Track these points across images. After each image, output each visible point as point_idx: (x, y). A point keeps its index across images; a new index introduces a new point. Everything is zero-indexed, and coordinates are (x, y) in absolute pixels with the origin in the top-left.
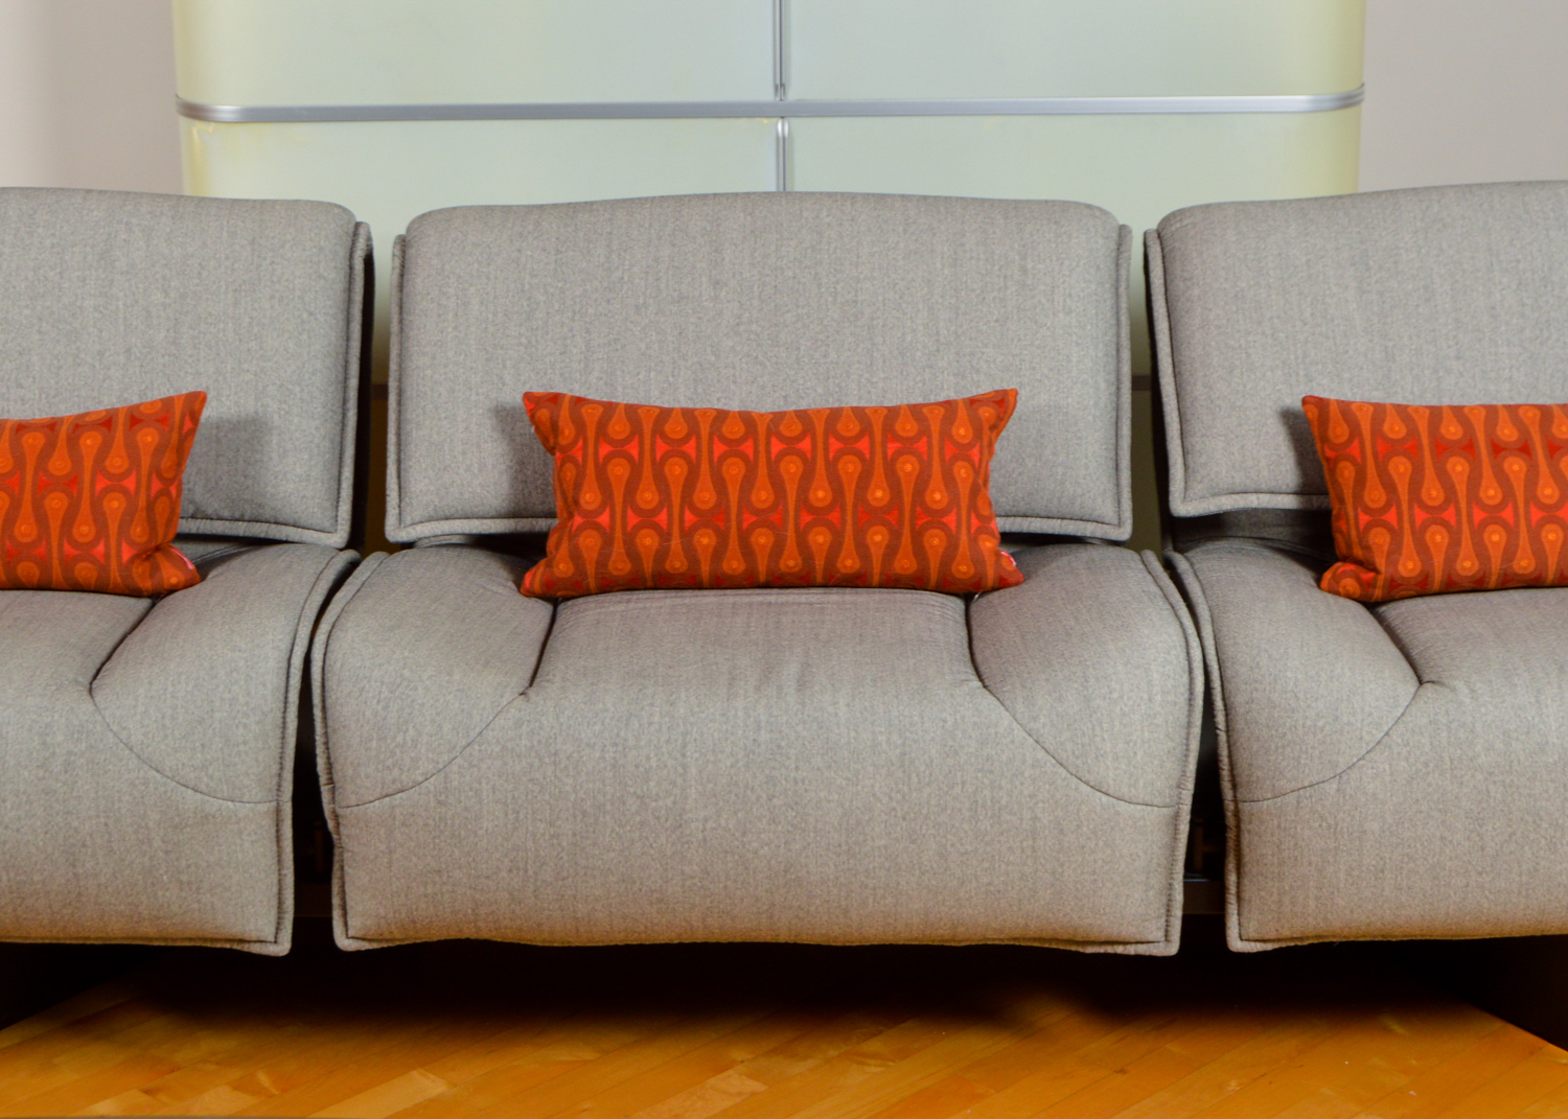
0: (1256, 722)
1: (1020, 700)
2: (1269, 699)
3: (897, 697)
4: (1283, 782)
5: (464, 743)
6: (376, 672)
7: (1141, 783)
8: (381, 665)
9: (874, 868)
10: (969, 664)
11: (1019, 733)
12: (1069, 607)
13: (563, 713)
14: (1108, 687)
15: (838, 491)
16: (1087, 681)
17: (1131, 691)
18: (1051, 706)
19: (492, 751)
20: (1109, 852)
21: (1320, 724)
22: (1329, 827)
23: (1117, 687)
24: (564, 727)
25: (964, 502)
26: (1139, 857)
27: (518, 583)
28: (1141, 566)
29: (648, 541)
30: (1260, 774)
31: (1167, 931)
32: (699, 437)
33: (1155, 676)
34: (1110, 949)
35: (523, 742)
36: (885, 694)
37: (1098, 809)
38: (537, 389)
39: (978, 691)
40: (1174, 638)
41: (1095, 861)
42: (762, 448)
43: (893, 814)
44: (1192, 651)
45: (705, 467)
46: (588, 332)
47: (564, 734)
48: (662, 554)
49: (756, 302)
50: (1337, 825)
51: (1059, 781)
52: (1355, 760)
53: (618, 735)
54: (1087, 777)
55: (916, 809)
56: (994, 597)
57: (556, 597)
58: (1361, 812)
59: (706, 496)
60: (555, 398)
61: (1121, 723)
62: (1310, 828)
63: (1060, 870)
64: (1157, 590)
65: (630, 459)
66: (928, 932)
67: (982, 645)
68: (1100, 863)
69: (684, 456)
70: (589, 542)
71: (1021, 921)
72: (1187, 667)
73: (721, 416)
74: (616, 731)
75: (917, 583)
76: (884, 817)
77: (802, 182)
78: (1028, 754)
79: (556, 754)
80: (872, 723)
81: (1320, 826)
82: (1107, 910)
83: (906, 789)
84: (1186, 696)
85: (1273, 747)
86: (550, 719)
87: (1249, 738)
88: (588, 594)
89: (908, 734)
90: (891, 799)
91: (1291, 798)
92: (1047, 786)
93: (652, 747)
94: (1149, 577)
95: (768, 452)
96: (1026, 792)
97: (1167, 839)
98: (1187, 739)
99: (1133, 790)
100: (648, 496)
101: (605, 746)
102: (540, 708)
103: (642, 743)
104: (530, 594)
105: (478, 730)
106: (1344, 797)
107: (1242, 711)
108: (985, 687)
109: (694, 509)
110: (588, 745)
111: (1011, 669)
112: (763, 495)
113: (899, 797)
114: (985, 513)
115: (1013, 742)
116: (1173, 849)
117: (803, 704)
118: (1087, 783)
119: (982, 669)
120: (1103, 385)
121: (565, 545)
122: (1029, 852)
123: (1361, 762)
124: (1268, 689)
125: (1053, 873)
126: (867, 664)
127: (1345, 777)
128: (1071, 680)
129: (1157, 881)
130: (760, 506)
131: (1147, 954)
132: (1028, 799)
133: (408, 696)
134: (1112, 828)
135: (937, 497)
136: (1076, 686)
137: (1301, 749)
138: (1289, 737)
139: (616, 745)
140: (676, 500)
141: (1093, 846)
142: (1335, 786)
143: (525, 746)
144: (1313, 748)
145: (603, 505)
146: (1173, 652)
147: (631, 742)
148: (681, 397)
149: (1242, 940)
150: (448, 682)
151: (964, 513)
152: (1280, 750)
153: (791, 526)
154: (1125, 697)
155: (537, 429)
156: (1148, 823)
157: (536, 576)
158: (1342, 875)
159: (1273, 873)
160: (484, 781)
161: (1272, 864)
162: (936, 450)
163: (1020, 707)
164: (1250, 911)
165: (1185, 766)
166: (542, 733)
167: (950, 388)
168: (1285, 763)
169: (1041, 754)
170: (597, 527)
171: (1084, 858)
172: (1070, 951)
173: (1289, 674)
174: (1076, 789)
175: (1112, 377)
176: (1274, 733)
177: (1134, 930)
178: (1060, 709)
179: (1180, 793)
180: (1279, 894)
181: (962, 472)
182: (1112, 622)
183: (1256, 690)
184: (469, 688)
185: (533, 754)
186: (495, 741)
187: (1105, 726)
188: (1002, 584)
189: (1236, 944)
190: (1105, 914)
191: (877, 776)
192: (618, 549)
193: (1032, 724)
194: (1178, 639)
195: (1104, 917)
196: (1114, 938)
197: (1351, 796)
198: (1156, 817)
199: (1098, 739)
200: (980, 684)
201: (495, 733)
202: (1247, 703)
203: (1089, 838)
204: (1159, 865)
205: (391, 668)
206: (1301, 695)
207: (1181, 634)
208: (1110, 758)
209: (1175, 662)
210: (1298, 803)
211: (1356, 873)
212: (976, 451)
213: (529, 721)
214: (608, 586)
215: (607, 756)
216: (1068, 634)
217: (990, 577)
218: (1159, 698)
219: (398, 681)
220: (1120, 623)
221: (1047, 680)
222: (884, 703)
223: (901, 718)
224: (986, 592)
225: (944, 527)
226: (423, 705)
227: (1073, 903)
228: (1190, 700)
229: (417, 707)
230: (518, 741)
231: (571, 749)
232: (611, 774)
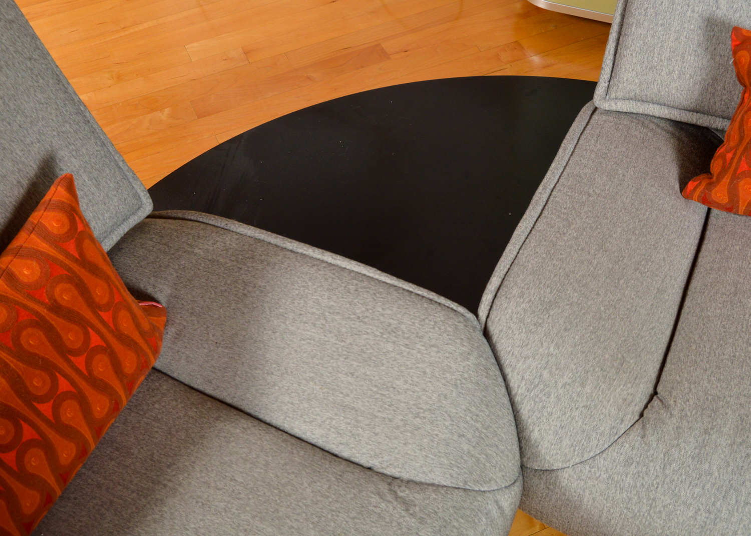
5: (578, 460)
6: (520, 364)
8: (527, 357)
13: (670, 464)
19: (600, 476)
24: (667, 480)
35: (628, 480)
47: (666, 486)
53: (714, 504)
74: (713, 500)
79: (654, 499)
86: (658, 467)
93: (742, 526)
101: (699, 510)
102: (651, 452)
103: (734, 520)
105: (592, 454)
110: (684, 503)
133: (541, 401)
139: (709, 512)
143: (629, 483)
147: (724, 515)
150: (578, 395)
160: (587, 491)
166: (646, 478)
184: (596, 406)
185: (634, 492)
186: (604, 469)
201: (606, 463)
205: (534, 365)
213: (638, 463)
215: (699, 518)
219: (537, 381)
226: (551, 414)
229: (546, 414)
230: (624, 477)
231: (669, 501)
232: (698, 531)
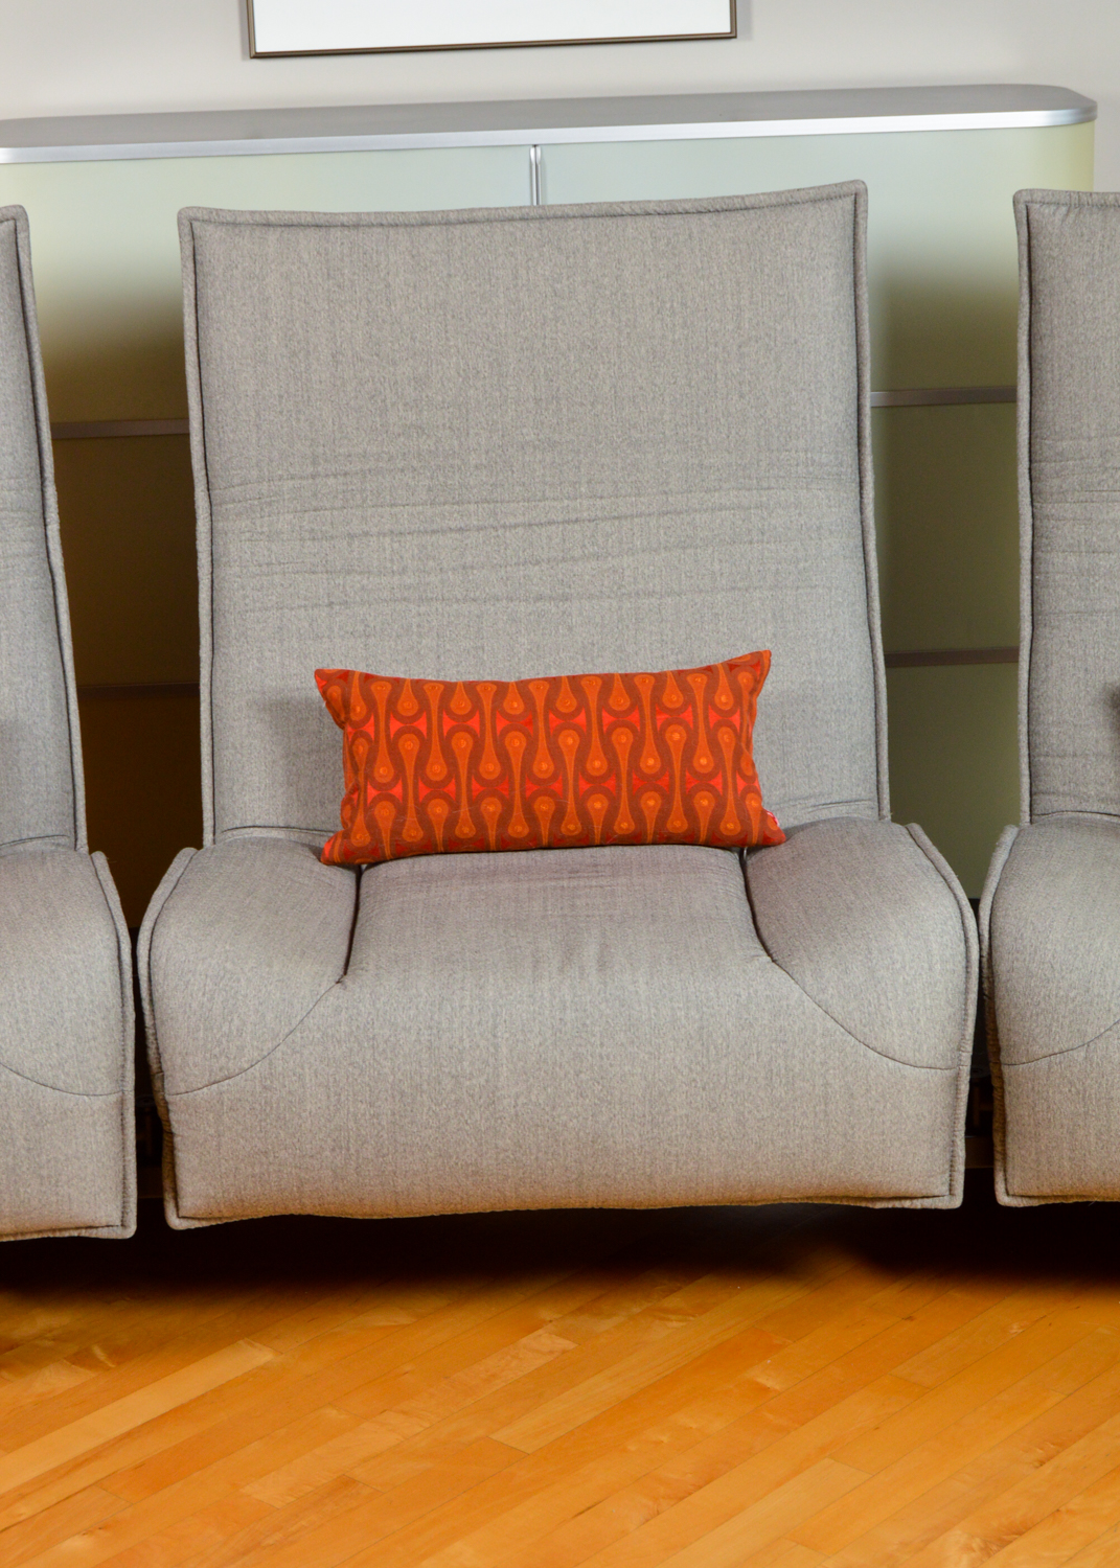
0: (1015, 990)
1: (808, 973)
2: (1028, 968)
3: (692, 974)
4: (1036, 1048)
5: (287, 1031)
6: (200, 966)
7: (925, 1048)
8: (204, 959)
9: (677, 1136)
10: (756, 940)
11: (809, 1004)
12: (847, 882)
13: (379, 999)
14: (891, 958)
16: (870, 953)
17: (913, 961)
18: (838, 977)
19: (313, 1037)
20: (896, 1113)
21: (1072, 995)
22: (1078, 1093)
23: (900, 958)
24: (381, 1013)
26: (925, 1117)
28: (911, 840)
30: (1016, 1039)
31: (950, 1185)
33: (934, 946)
34: (898, 1204)
35: (343, 1028)
36: (681, 972)
37: (886, 1074)
39: (768, 966)
40: (950, 910)
41: (884, 1123)
43: (693, 1084)
44: (967, 921)
47: (381, 1019)
50: (1085, 1091)
51: (849, 1048)
52: (1103, 1030)
53: (432, 1019)
54: (874, 1044)
55: (715, 1079)
58: (1107, 1080)
61: (904, 992)
62: (1061, 1092)
63: (851, 1132)
64: (929, 863)
66: (727, 1194)
67: (766, 920)
68: (888, 1124)
71: (816, 1181)
72: (963, 937)
74: (430, 1015)
76: (685, 1088)
78: (818, 1024)
79: (374, 1038)
80: (671, 1000)
81: (1070, 1091)
82: (896, 1168)
83: (704, 1060)
84: (964, 963)
85: (1028, 1014)
86: (367, 1005)
87: (1008, 1007)
89: (705, 1009)
90: (691, 1070)
91: (1044, 1063)
92: (837, 1054)
93: (465, 1029)
94: (919, 851)
96: (818, 1060)
97: (949, 1099)
98: (966, 1004)
99: (917, 1054)
101: (420, 1029)
102: (356, 995)
103: (455, 1026)
105: (299, 1018)
106: (1091, 1065)
107: (1004, 978)
108: (774, 961)
110: (404, 1029)
111: (797, 943)
113: (699, 1068)
115: (804, 1013)
116: (955, 1108)
118: (874, 1049)
119: (769, 944)
122: (821, 1116)
123: (1108, 1033)
124: (1028, 959)
125: (845, 1135)
126: (662, 943)
127: (1092, 1046)
128: (855, 952)
129: (941, 1139)
131: (933, 1207)
132: (820, 1067)
133: (232, 988)
134: (899, 1091)
136: (860, 958)
137: (1053, 1017)
138: (1043, 1005)
139: (430, 1028)
141: (881, 1108)
142: (1083, 1054)
143: (344, 1032)
144: (1064, 1017)
146: (950, 923)
147: (444, 1025)
149: (1008, 1193)
150: (268, 973)
152: (1034, 1017)
154: (907, 968)
156: (932, 1085)
158: (1092, 1139)
159: (1030, 1132)
160: (306, 1066)
161: (1029, 1125)
163: (809, 980)
164: (1013, 1168)
165: (964, 1030)
166: (359, 1019)
168: (1038, 1030)
169: (831, 1024)
171: (873, 1120)
172: (861, 1207)
173: (1049, 946)
174: (865, 1056)
176: (1029, 1001)
177: (921, 1185)
178: (847, 981)
179: (961, 1055)
180: (1036, 1154)
182: (890, 896)
183: (1017, 960)
184: (289, 979)
185: (352, 1039)
186: (316, 1028)
187: (890, 995)
189: (1003, 1199)
190: (893, 1172)
191: (678, 1050)
193: (821, 996)
194: (953, 911)
195: (893, 1175)
196: (901, 1194)
197: (1098, 1064)
198: (938, 1078)
199: (883, 1008)
200: (769, 959)
201: (315, 1021)
202: (1008, 972)
203: (877, 1101)
204: (943, 1124)
205: (214, 962)
206: (1057, 967)
207: (956, 905)
208: (896, 1025)
209: (952, 932)
210: (1049, 1068)
211: (1105, 1137)
213: (347, 1008)
215: (422, 1039)
216: (849, 909)
218: (938, 967)
219: (222, 973)
220: (898, 896)
221: (833, 953)
222: (681, 980)
223: (698, 994)
226: (246, 996)
227: (863, 1163)
228: (967, 967)
229: (240, 998)
230: (338, 1027)
231: (388, 1033)
232: (427, 1056)
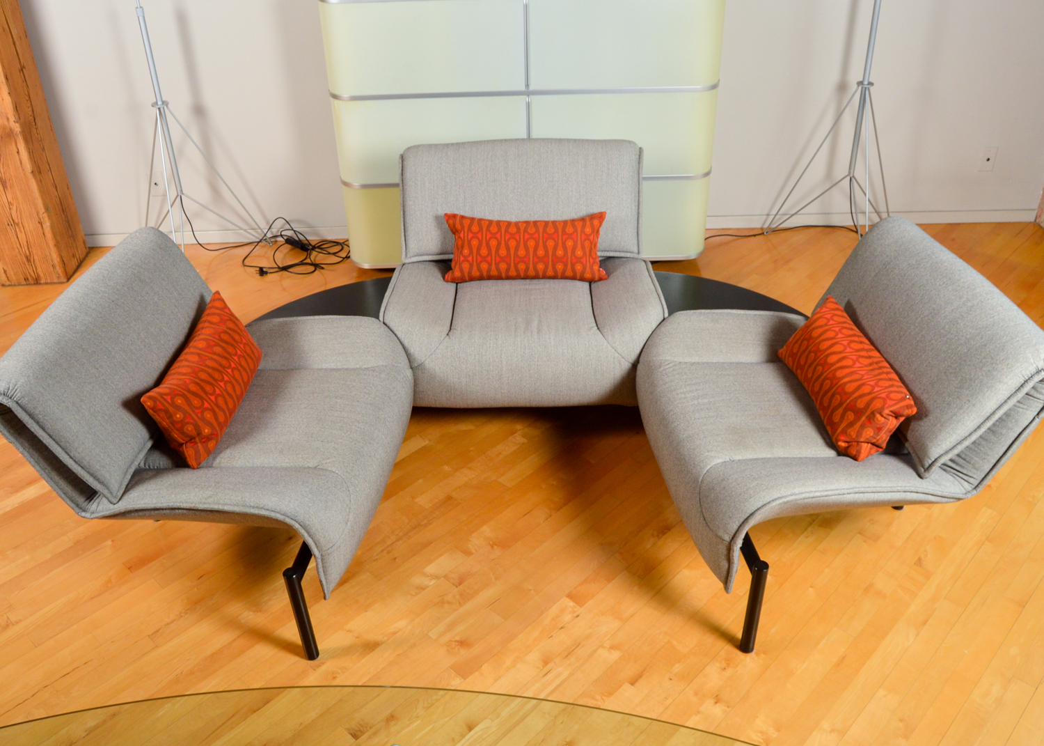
15: (547, 252)
25: (588, 254)
27: (444, 278)
29: (484, 266)
32: (501, 232)
38: (449, 212)
42: (522, 237)
45: (503, 242)
46: (465, 193)
48: (489, 270)
49: (520, 181)
56: (600, 283)
57: (457, 282)
59: (503, 252)
60: (454, 216)
65: (478, 239)
69: (496, 238)
70: (466, 266)
73: (509, 223)
75: (574, 278)
77: (534, 135)
88: (466, 281)
95: (524, 238)
100: (484, 251)
104: (447, 281)
109: (499, 255)
112: (522, 252)
114: (594, 257)
117: (539, 339)
120: (634, 207)
121: (457, 266)
130: (521, 256)
135: (579, 253)
140: (493, 253)
145: (470, 254)
148: (495, 216)
151: (588, 257)
153: (531, 263)
155: (449, 226)
157: (449, 275)
162: (579, 237)
167: (582, 212)
170: (468, 261)
175: (637, 204)
181: (587, 244)
188: (601, 279)
192: (475, 268)
212: (592, 237)
214: (472, 279)
217: (597, 278)
224: (595, 282)
225: (581, 263)
